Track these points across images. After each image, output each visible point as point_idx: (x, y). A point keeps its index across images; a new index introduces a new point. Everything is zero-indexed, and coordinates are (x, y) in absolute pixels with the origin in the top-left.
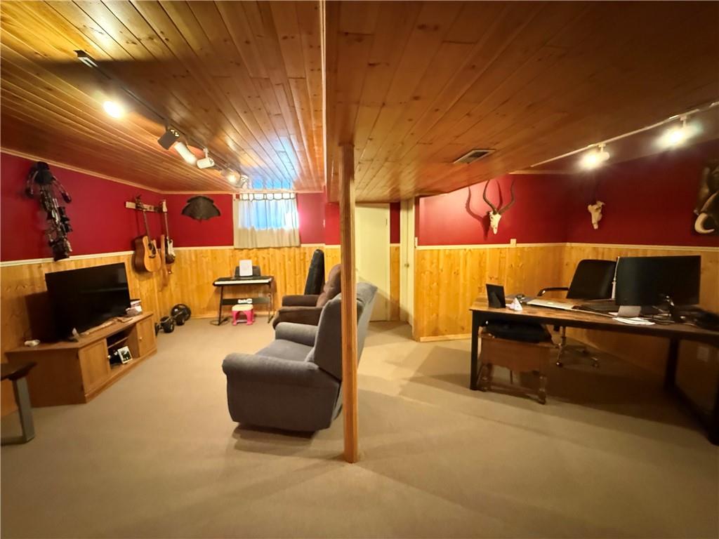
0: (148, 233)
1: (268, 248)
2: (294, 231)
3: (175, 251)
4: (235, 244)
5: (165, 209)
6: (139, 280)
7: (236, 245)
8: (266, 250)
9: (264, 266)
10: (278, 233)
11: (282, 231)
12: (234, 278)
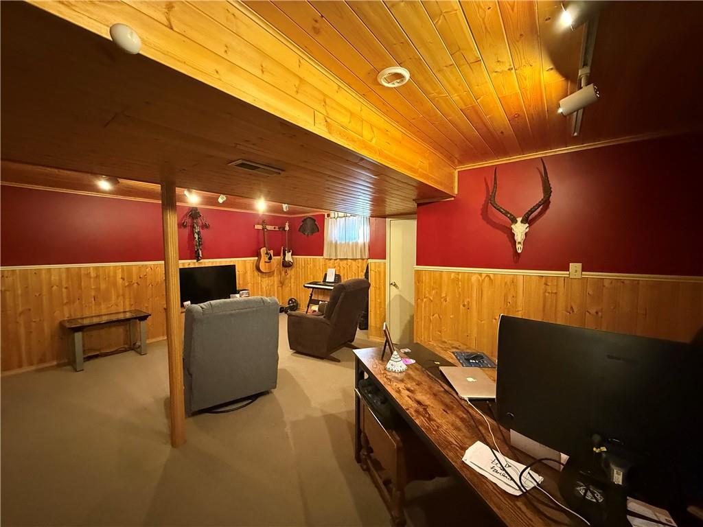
0: (266, 245)
1: (347, 259)
2: (364, 244)
3: (293, 259)
4: (324, 255)
5: (287, 228)
6: (261, 277)
7: (326, 255)
8: (345, 261)
9: (344, 274)
10: (353, 246)
11: (357, 244)
12: (322, 283)
